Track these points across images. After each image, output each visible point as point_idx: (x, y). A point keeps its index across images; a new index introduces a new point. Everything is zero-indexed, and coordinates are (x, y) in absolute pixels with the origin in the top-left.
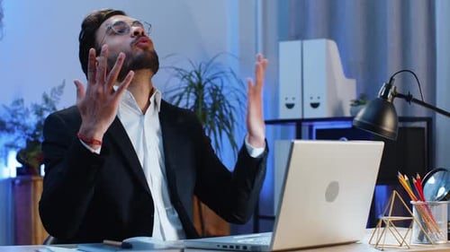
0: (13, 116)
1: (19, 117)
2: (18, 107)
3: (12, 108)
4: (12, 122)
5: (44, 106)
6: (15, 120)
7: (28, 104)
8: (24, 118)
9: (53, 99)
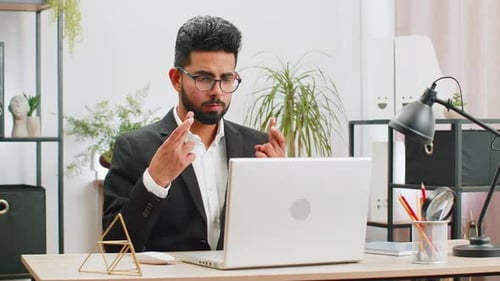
0: (96, 118)
1: (103, 119)
2: (102, 110)
3: (95, 111)
4: (95, 125)
5: (128, 108)
6: (98, 122)
7: (111, 107)
8: (107, 120)
9: (138, 101)
